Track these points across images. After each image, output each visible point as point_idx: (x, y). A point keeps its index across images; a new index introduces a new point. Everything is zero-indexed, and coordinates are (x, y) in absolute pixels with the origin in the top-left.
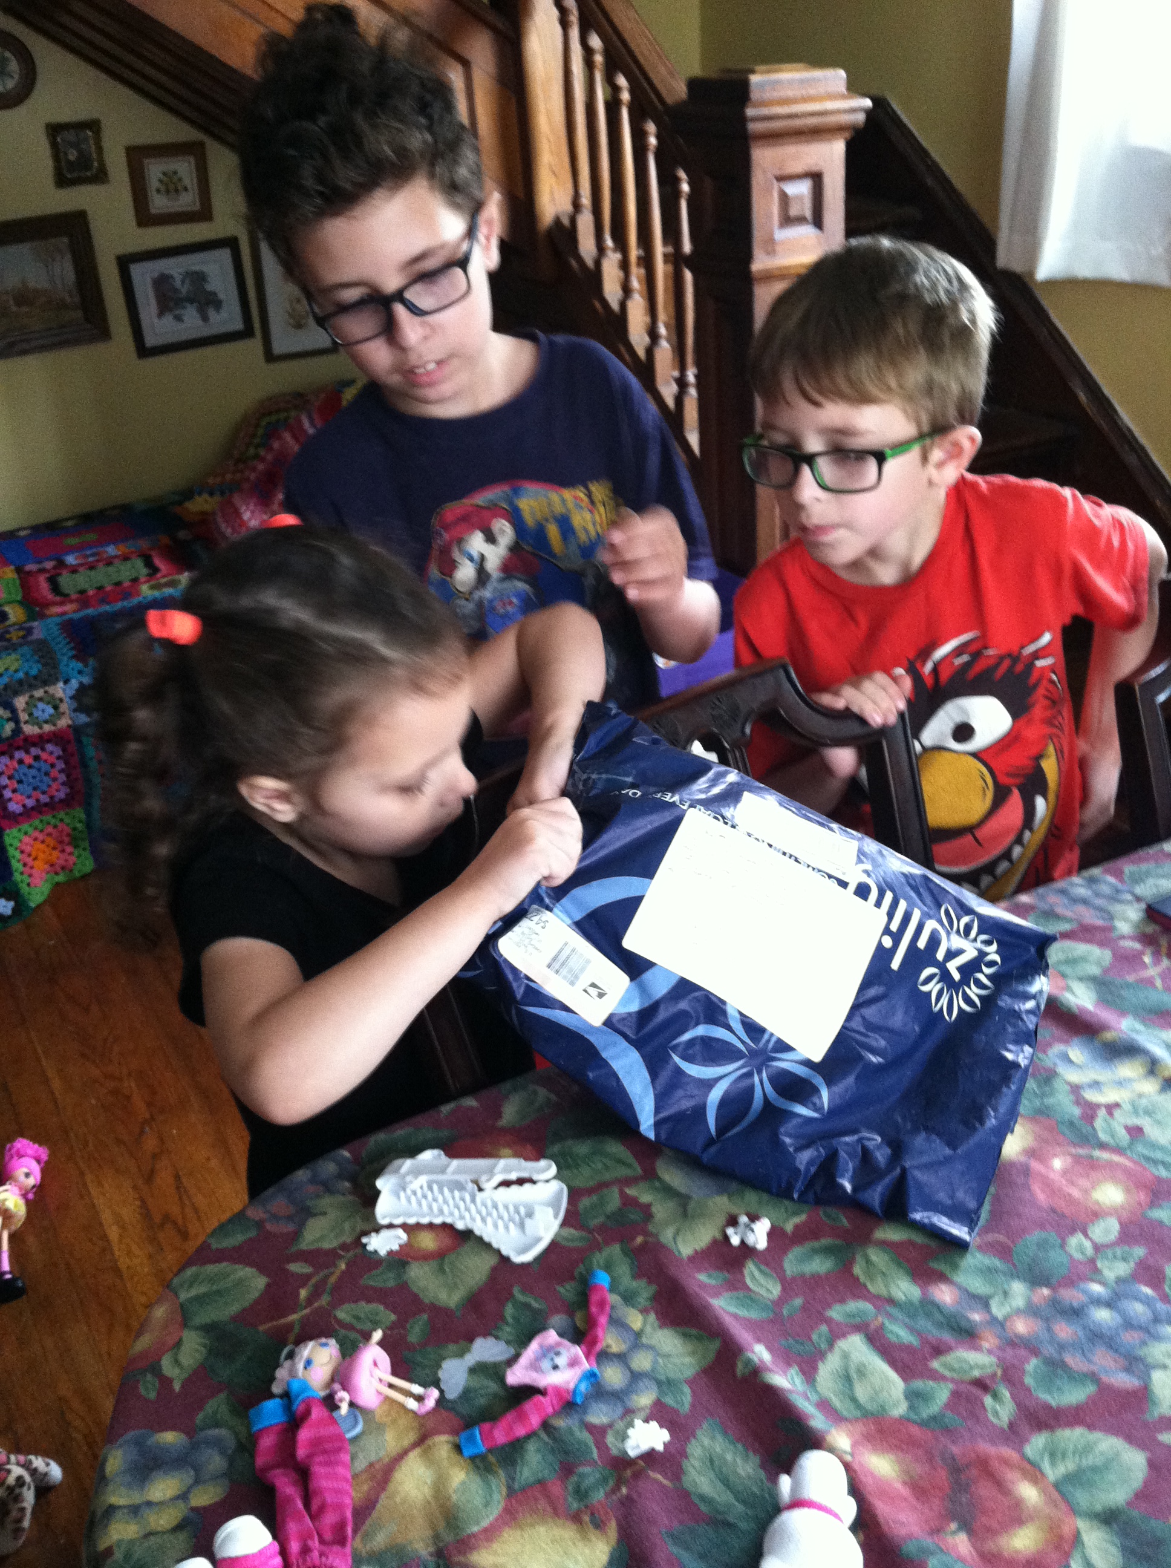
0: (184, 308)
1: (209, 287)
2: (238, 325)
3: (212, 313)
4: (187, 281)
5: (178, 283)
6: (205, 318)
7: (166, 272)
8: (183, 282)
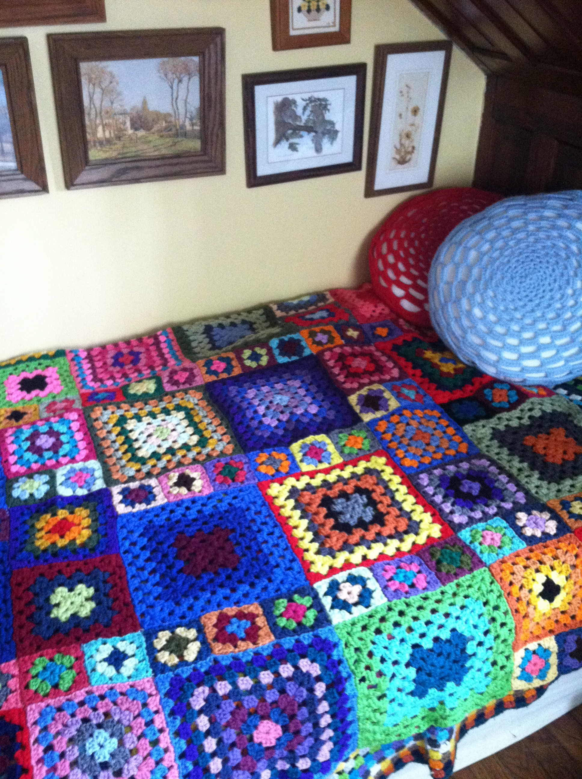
0: (301, 136)
1: (328, 116)
2: (347, 157)
3: (325, 142)
4: (309, 109)
5: (299, 111)
6: (318, 149)
7: (291, 97)
8: (305, 109)
